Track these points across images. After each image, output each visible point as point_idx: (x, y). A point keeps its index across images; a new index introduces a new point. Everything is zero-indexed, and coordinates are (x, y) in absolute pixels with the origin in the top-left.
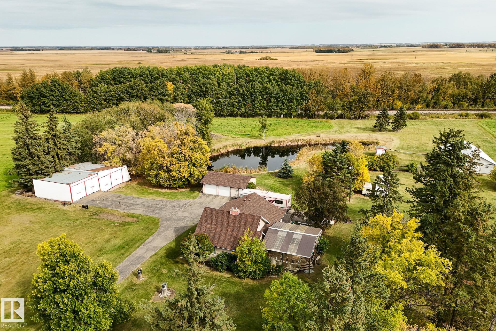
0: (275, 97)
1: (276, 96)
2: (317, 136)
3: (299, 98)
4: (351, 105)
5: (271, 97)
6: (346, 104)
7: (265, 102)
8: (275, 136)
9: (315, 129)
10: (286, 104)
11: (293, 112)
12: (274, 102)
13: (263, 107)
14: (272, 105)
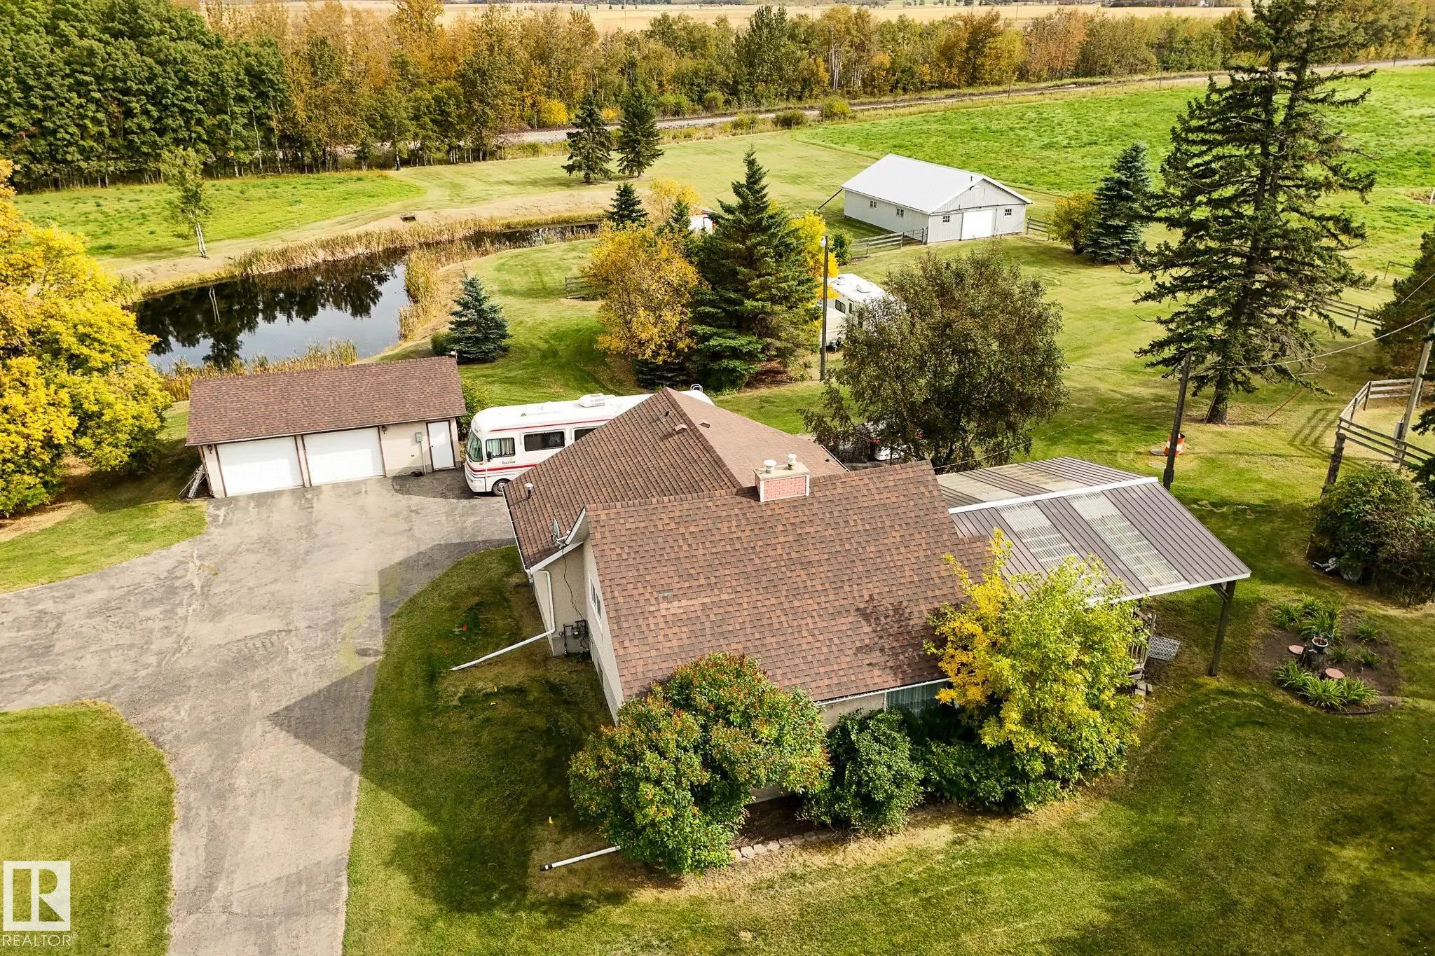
0: (145, 93)
1: (148, 88)
2: (406, 219)
3: (244, 92)
4: (443, 113)
5: (127, 92)
6: (428, 107)
7: (100, 116)
8: (235, 237)
9: (366, 199)
10: (200, 122)
11: (237, 149)
12: (146, 112)
13: (100, 137)
14: (139, 126)
